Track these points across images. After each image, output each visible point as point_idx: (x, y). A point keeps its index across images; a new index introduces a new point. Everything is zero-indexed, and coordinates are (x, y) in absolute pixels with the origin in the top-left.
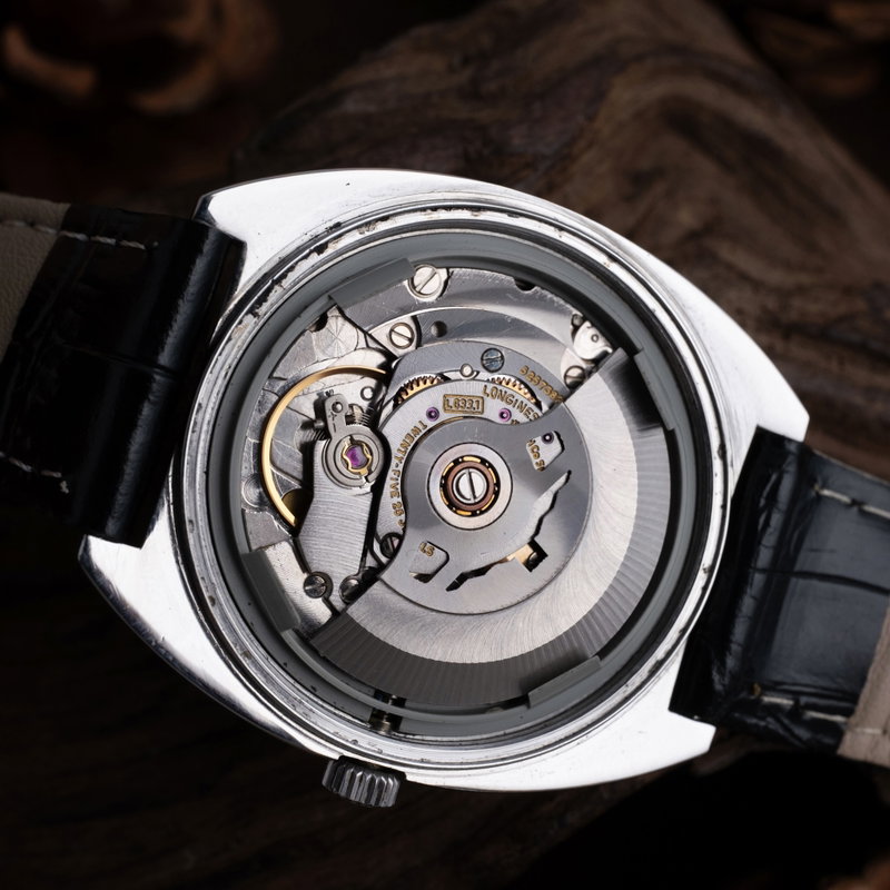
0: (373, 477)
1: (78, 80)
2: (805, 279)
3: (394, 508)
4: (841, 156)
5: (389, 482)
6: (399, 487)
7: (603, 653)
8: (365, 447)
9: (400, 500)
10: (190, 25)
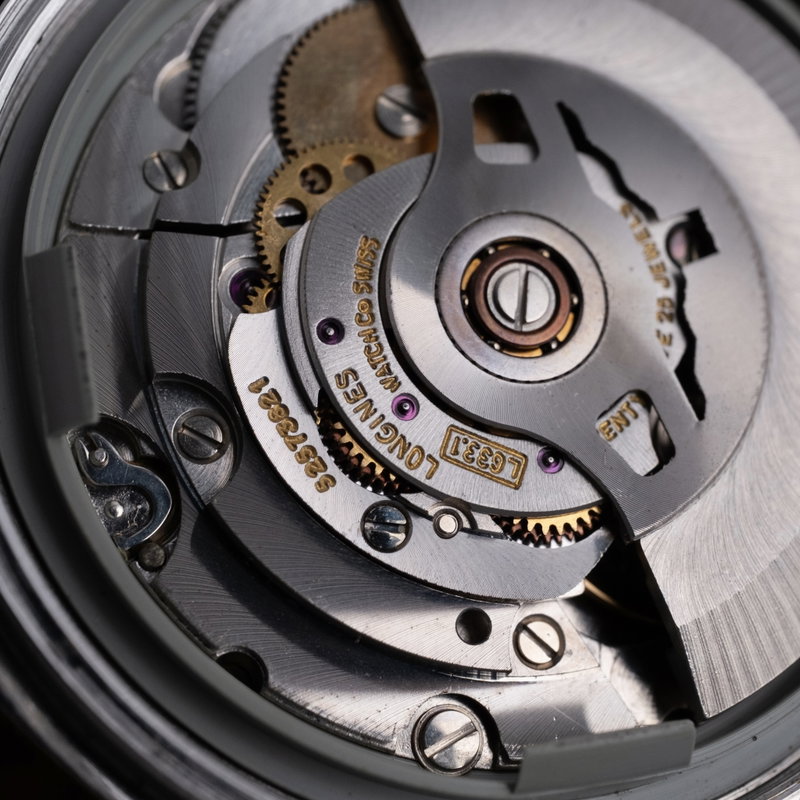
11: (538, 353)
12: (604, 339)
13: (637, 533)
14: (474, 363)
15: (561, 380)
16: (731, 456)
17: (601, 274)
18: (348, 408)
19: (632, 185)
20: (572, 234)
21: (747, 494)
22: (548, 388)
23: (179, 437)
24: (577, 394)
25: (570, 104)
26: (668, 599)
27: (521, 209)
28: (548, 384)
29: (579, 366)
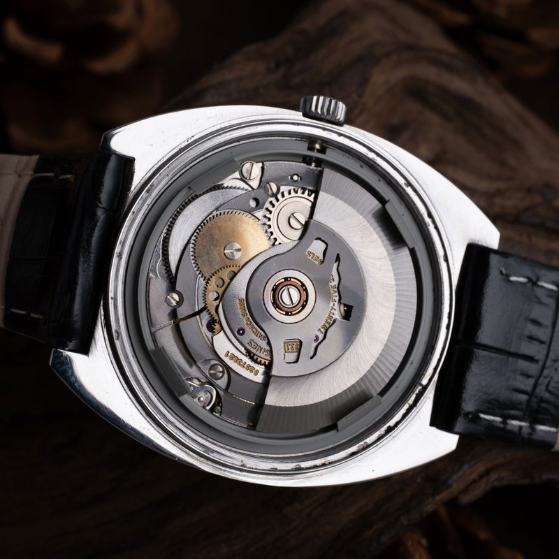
1: (51, 52)
2: (501, 185)
4: (516, 105)
10: (123, 18)
11: (284, 313)
18: (254, 351)
23: (210, 374)
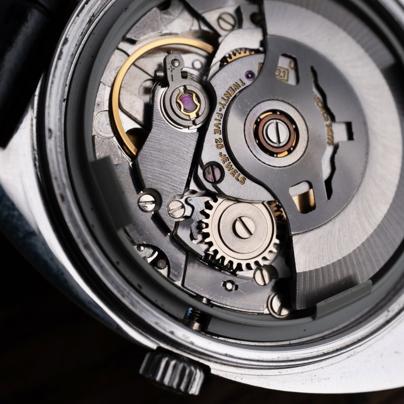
0: (199, 121)
3: (216, 142)
5: (213, 122)
6: (221, 126)
7: (376, 278)
8: (194, 95)
9: (221, 136)
12: (302, 158)
13: (292, 233)
14: (251, 152)
15: (281, 168)
16: (336, 216)
17: (308, 134)
19: (330, 105)
20: (302, 116)
21: (337, 232)
22: (276, 170)
24: (286, 175)
25: (316, 68)
26: (296, 261)
27: (286, 100)
28: (276, 168)
29: (290, 165)
